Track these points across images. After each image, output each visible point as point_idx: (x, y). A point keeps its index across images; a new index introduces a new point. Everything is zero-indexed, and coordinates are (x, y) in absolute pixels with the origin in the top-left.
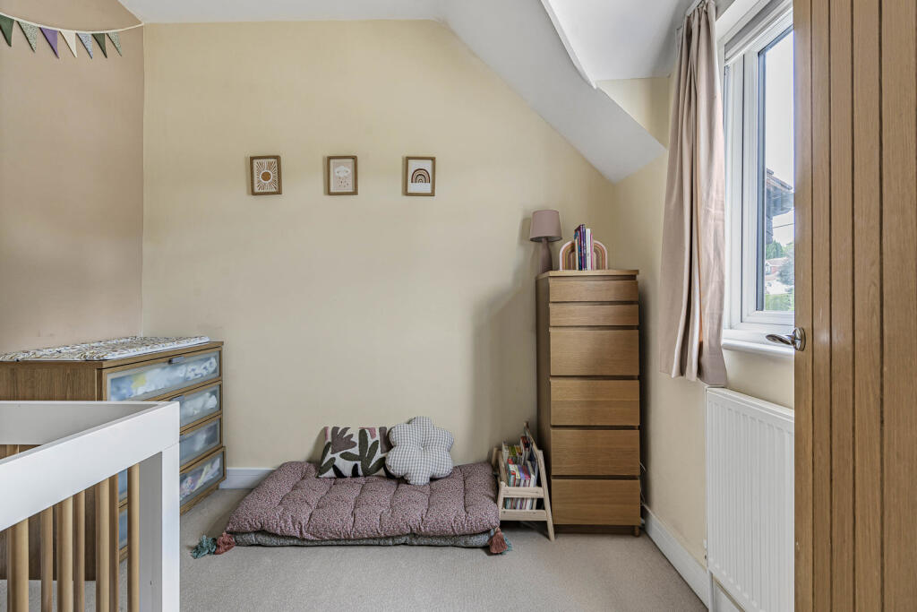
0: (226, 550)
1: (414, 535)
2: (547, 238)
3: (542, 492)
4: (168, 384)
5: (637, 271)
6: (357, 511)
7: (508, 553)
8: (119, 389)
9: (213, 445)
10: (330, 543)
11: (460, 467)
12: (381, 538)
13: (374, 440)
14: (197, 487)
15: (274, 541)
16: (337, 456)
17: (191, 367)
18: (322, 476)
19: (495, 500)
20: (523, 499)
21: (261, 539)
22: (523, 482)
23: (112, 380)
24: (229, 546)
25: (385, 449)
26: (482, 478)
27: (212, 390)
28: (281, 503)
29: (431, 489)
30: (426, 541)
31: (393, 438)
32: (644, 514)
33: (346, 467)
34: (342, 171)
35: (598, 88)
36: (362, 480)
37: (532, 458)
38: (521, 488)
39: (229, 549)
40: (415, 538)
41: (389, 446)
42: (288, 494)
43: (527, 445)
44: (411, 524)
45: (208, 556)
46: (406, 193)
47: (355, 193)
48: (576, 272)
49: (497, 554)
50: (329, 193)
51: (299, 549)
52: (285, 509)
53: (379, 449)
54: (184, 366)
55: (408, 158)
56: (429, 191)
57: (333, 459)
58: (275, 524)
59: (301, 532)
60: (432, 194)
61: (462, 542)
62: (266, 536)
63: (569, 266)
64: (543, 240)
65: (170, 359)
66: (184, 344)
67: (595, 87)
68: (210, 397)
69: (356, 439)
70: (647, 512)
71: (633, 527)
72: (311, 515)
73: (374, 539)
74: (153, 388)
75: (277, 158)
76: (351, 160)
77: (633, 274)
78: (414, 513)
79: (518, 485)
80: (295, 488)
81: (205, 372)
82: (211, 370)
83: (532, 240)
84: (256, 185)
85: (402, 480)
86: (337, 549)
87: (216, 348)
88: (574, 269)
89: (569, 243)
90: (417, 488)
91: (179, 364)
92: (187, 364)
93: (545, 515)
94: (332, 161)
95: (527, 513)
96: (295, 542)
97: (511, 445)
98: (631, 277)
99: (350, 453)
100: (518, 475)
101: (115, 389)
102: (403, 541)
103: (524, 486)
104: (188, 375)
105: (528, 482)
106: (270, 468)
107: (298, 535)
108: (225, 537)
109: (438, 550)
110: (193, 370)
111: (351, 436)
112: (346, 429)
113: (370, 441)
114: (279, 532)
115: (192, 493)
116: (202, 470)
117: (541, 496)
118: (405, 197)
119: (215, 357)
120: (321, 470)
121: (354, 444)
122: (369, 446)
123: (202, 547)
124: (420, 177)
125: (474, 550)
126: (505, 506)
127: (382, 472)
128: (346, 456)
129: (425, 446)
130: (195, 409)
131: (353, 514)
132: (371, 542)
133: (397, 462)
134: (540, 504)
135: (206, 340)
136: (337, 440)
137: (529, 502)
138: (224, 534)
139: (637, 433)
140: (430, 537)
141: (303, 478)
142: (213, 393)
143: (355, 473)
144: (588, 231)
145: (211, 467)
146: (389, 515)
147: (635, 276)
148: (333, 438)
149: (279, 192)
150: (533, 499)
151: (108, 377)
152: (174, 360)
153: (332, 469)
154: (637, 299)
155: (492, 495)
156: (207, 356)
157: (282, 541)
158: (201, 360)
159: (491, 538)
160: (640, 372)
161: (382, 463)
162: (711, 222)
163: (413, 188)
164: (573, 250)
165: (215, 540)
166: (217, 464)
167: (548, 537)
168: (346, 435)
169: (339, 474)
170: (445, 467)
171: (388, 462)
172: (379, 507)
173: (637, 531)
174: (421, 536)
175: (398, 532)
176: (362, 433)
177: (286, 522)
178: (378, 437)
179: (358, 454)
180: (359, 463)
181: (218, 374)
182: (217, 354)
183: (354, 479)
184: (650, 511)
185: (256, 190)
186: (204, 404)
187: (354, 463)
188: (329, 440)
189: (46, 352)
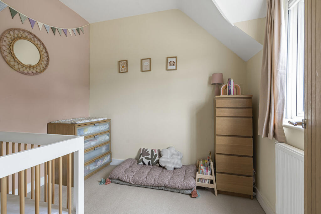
0: (108, 184)
1: (166, 187)
2: (218, 84)
3: (212, 178)
4: (94, 132)
5: (252, 95)
6: (147, 176)
7: (198, 198)
8: (80, 132)
9: (108, 151)
10: (138, 186)
11: (185, 166)
12: (155, 186)
13: (156, 153)
14: (102, 164)
15: (122, 183)
16: (144, 158)
17: (101, 127)
18: (139, 164)
19: (195, 178)
20: (205, 179)
21: (118, 181)
22: (205, 173)
23: (78, 129)
24: (109, 182)
25: (159, 157)
26: (192, 170)
27: (108, 134)
28: (125, 171)
29: (174, 172)
30: (169, 190)
31: (162, 153)
32: (255, 190)
33: (146, 162)
34: (146, 63)
35: (235, 26)
36: (151, 167)
37: (210, 165)
38: (205, 175)
39: (109, 183)
40: (165, 188)
41: (160, 156)
42: (127, 169)
43: (209, 160)
44: (164, 183)
45: (103, 185)
46: (167, 70)
47: (150, 70)
48: (227, 96)
49: (194, 198)
50: (142, 71)
51: (130, 186)
52: (126, 173)
53: (157, 157)
54: (99, 126)
55: (168, 58)
56: (175, 68)
57: (142, 159)
58: (123, 177)
59: (130, 181)
60: (176, 69)
61: (182, 192)
62: (119, 181)
63: (225, 94)
64: (216, 84)
65: (94, 124)
66: (99, 120)
67: (233, 25)
68: (107, 136)
69: (150, 153)
70: (256, 189)
71: (250, 195)
72: (133, 176)
73: (152, 186)
74: (89, 133)
75: (126, 61)
76: (149, 60)
77: (251, 96)
78: (166, 179)
79: (203, 174)
80: (130, 167)
81: (105, 128)
82: (107, 128)
83: (212, 84)
84: (120, 70)
85: (164, 168)
86: (140, 188)
87: (108, 121)
88: (227, 95)
89: (225, 85)
90: (169, 171)
91: (97, 126)
92: (100, 125)
93: (214, 186)
94: (143, 60)
95: (207, 184)
96: (128, 184)
97: (204, 159)
98: (250, 98)
99: (148, 157)
100: (204, 170)
101: (79, 132)
102: (162, 188)
103: (206, 174)
104: (100, 129)
105: (207, 173)
106: (124, 160)
107: (129, 182)
108: (108, 180)
109: (173, 193)
110: (102, 128)
111: (148, 151)
112: (147, 149)
113: (154, 154)
114: (123, 180)
115: (101, 165)
116: (104, 158)
117: (212, 179)
118: (167, 71)
119: (108, 124)
120: (139, 162)
121: (149, 155)
122: (154, 155)
123: (102, 182)
124: (172, 64)
125: (186, 195)
126: (198, 181)
127: (158, 164)
128: (147, 158)
129: (172, 157)
130: (102, 140)
131: (146, 177)
132: (151, 187)
133: (163, 161)
134: (212, 182)
135: (106, 118)
136: (144, 152)
137: (207, 181)
138: (108, 178)
139: (252, 158)
140: (171, 188)
141: (133, 164)
142: (108, 135)
143: (149, 164)
144: (232, 80)
145: (107, 158)
146: (157, 179)
147: (251, 97)
148: (143, 152)
149: (127, 72)
150: (209, 180)
151: (77, 128)
152: (96, 124)
153: (142, 162)
154: (252, 106)
155: (194, 176)
156: (106, 123)
157: (124, 183)
158: (104, 125)
159: (192, 191)
160: (253, 135)
161: (158, 161)
162: (279, 75)
163: (169, 68)
164: (226, 88)
165: (105, 180)
166: (109, 157)
167: (215, 194)
168: (147, 151)
169: (144, 164)
170: (179, 165)
171: (160, 161)
172: (155, 176)
173: (252, 197)
174: (168, 187)
175: (160, 185)
176: (152, 151)
177: (125, 177)
178: (157, 153)
179: (150, 157)
180: (150, 161)
181: (109, 129)
182: (109, 123)
183: (149, 166)
184: (257, 189)
185: (121, 71)
186: (105, 138)
187: (149, 161)
188: (142, 152)
189: (63, 121)
